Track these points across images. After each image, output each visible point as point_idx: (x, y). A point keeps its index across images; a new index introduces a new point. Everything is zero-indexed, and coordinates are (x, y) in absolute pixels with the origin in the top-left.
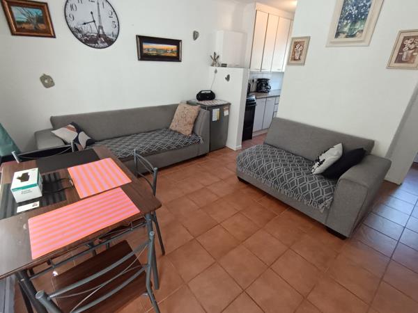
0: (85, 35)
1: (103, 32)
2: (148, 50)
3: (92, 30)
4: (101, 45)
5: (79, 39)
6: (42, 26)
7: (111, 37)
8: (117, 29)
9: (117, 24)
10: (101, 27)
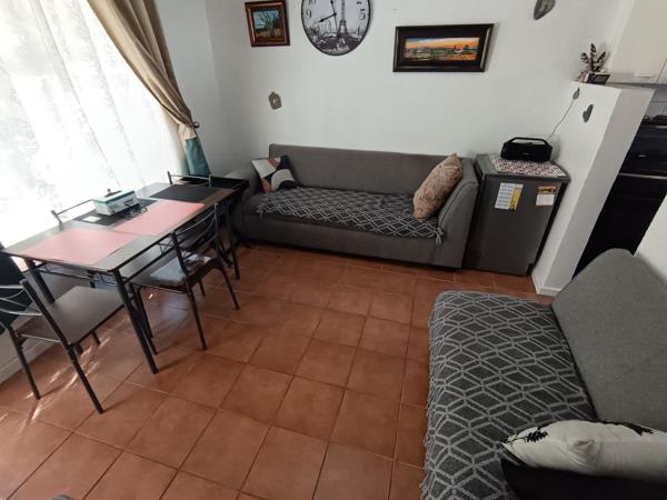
0: (322, 37)
1: (346, 29)
2: (415, 51)
3: (330, 28)
4: (340, 50)
5: (314, 44)
6: (277, 32)
7: (355, 36)
8: (366, 21)
9: (366, 12)
10: (343, 22)
